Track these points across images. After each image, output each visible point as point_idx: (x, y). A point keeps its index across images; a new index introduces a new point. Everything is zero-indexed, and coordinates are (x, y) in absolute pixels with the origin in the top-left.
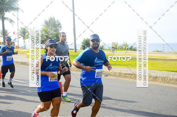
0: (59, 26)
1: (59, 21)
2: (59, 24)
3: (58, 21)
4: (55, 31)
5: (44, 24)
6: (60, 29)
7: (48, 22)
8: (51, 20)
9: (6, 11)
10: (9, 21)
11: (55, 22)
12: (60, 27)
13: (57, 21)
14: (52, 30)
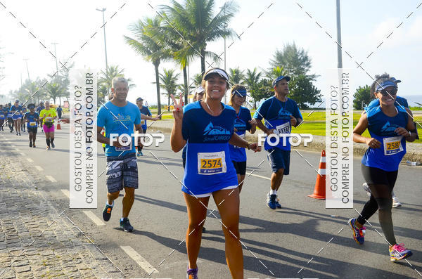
0: (306, 63)
1: (305, 52)
2: (306, 58)
3: (303, 52)
4: (296, 74)
5: (275, 60)
6: (306, 68)
7: (283, 55)
8: (288, 52)
9: (209, 40)
10: (213, 59)
11: (297, 55)
12: (308, 65)
13: (300, 52)
14: (291, 71)
